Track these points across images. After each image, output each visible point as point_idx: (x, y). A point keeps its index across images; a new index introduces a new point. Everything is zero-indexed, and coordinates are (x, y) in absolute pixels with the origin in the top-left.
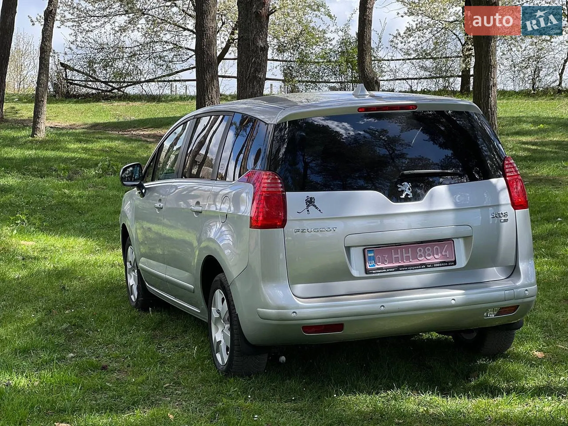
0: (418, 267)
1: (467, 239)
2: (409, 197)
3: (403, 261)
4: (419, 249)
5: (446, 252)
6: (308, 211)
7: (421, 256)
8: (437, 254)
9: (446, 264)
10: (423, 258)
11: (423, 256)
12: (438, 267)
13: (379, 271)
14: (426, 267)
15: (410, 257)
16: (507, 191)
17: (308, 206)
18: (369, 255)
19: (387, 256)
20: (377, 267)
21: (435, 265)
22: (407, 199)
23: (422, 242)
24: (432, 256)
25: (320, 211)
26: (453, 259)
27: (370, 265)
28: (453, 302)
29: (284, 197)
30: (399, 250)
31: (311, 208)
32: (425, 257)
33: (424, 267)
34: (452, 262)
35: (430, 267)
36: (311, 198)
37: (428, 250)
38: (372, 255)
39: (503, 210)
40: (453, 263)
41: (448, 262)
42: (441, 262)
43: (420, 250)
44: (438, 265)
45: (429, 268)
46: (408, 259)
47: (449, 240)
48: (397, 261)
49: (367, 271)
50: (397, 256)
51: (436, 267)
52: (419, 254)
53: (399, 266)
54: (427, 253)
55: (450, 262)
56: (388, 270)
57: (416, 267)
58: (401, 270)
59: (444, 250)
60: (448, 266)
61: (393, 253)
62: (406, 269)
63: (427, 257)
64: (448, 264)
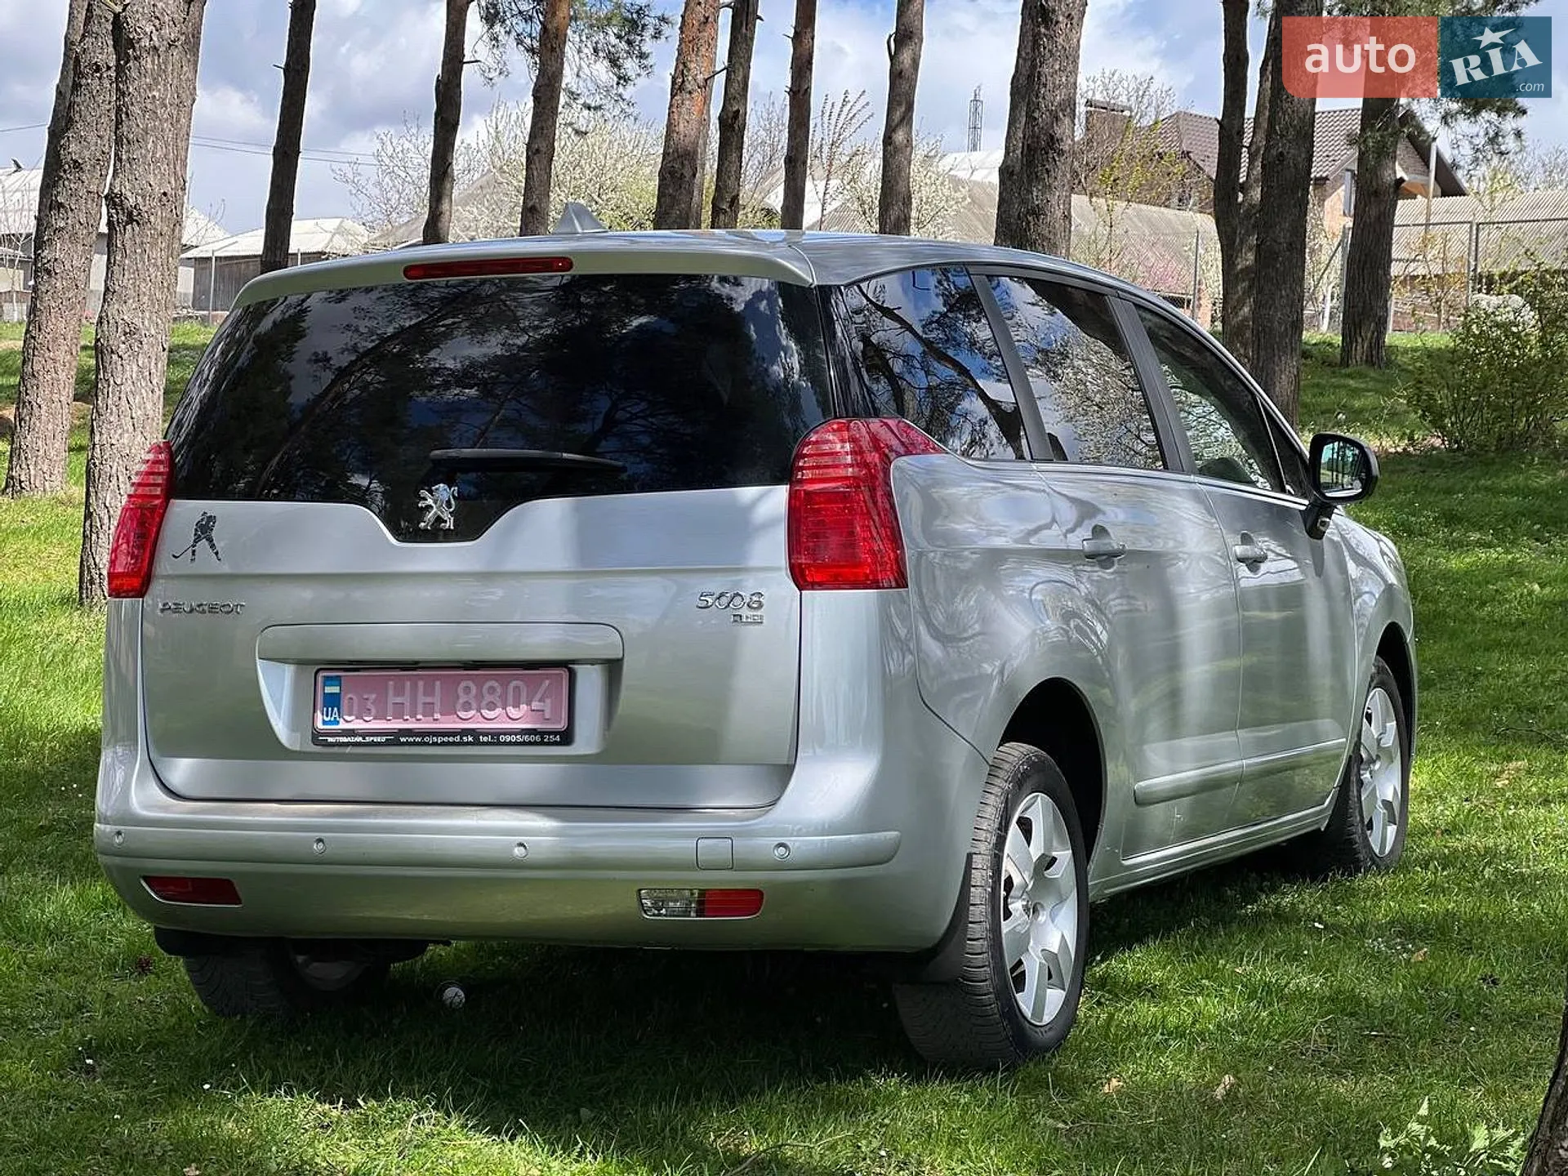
0: (451, 739)
2: (445, 526)
3: (414, 715)
4: (463, 684)
5: (543, 700)
6: (194, 552)
7: (467, 707)
8: (516, 705)
9: (537, 739)
10: (472, 712)
11: (474, 705)
12: (511, 743)
13: (345, 740)
14: (477, 743)
15: (437, 707)
17: (197, 540)
18: (328, 690)
19: (374, 696)
20: (343, 725)
21: (502, 738)
23: (476, 666)
24: (498, 711)
25: (217, 553)
26: (562, 725)
27: (326, 719)
28: (518, 852)
30: (408, 684)
32: (479, 711)
33: (470, 739)
34: (555, 733)
35: (488, 744)
36: (210, 518)
37: (492, 690)
38: (336, 690)
40: (558, 738)
41: (542, 733)
42: (523, 729)
43: (467, 690)
44: (513, 738)
45: (484, 744)
46: (429, 711)
47: (567, 665)
48: (398, 715)
51: (505, 744)
52: (461, 701)
53: (401, 731)
54: (488, 698)
55: (549, 733)
56: (368, 739)
57: (446, 739)
58: (404, 744)
59: (538, 696)
60: (542, 743)
61: (391, 692)
62: (418, 739)
63: (485, 712)
64: (543, 738)
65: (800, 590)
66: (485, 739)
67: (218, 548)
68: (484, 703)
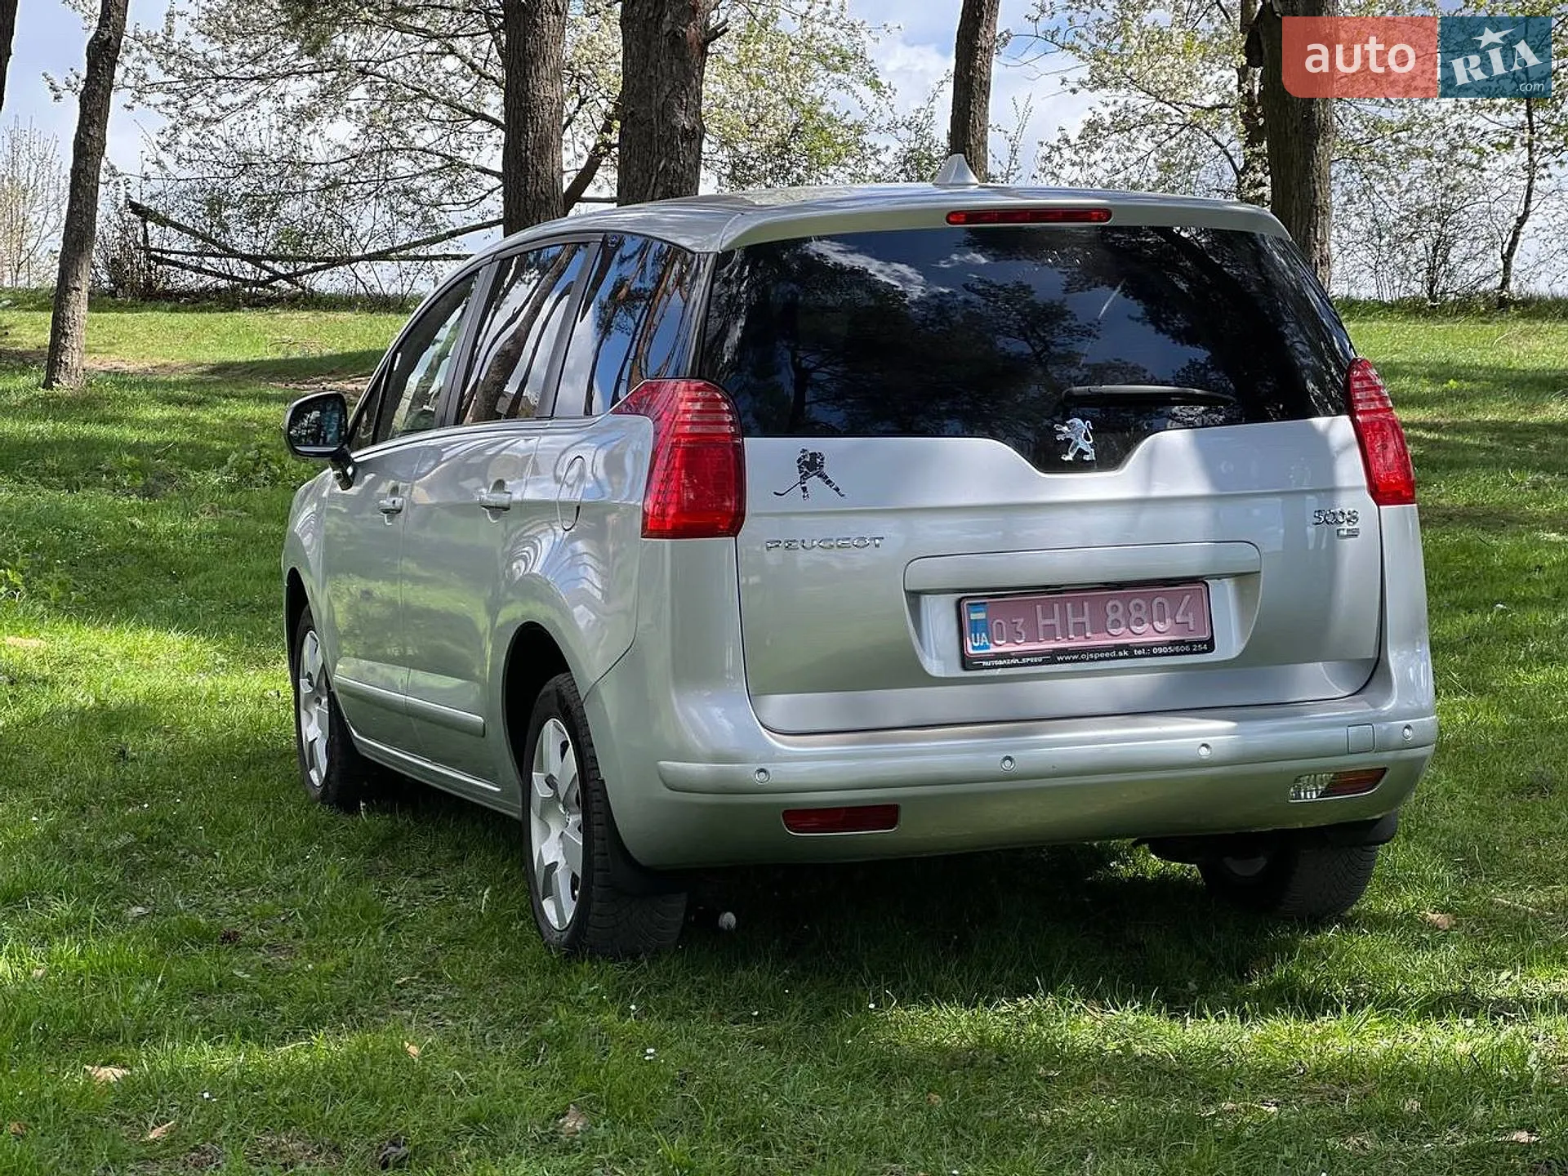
0: (1107, 655)
1: (1244, 578)
2: (1087, 458)
3: (1066, 635)
4: (1110, 604)
5: (1185, 614)
6: (804, 489)
7: (1117, 623)
8: (1162, 620)
9: (1187, 648)
10: (1122, 629)
11: (1123, 622)
12: (1163, 655)
13: (1001, 663)
14: (1131, 656)
15: (1088, 627)
16: (1356, 453)
17: (805, 477)
18: (973, 616)
19: (1021, 620)
20: (994, 650)
21: (1155, 651)
22: (1080, 465)
23: (1120, 585)
24: (1147, 626)
25: (837, 490)
26: (1206, 636)
27: (976, 645)
28: (1204, 751)
29: (739, 451)
30: (1056, 606)
31: (814, 482)
32: (1128, 627)
33: (1126, 653)
34: (1202, 642)
35: (1142, 656)
36: (813, 455)
37: (1138, 607)
38: (982, 616)
39: (1345, 503)
40: (1205, 647)
41: (1191, 644)
42: (1171, 641)
43: (1115, 608)
44: (1161, 650)
45: (1138, 656)
46: (1080, 630)
47: (1204, 581)
48: (1051, 635)
49: (966, 662)
50: (1048, 622)
51: (1158, 655)
52: (1110, 619)
53: (1055, 650)
54: (1135, 614)
55: (1197, 643)
56: (1024, 661)
57: (1102, 655)
58: (1061, 662)
59: (1181, 612)
60: (1191, 653)
61: (1040, 615)
62: (1075, 657)
63: (1133, 628)
64: (1191, 648)
65: (1378, 505)
66: (1139, 652)
67: (837, 485)
68: (1132, 619)
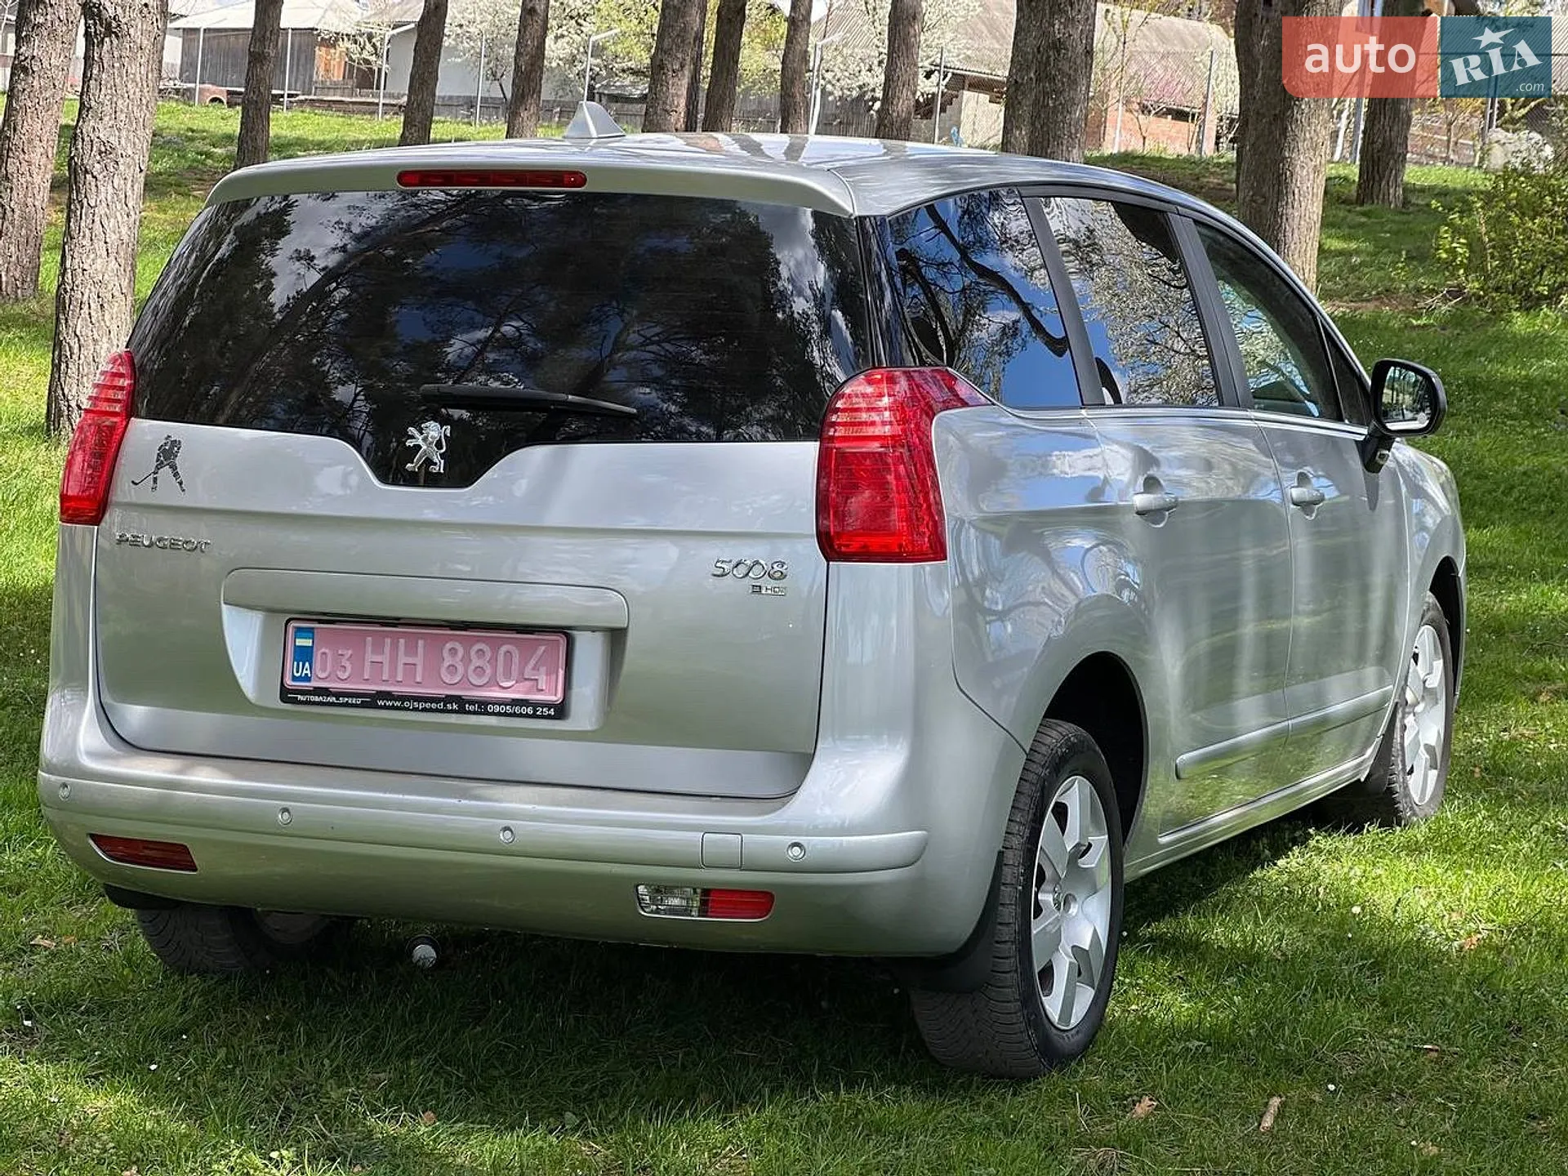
0: (434, 706)
1: (616, 637)
2: (434, 469)
3: (393, 677)
4: (449, 646)
6: (155, 480)
7: (452, 670)
8: (507, 673)
9: (530, 711)
10: (458, 677)
11: (460, 670)
12: (499, 714)
13: (317, 699)
14: (462, 711)
15: (419, 669)
17: (159, 466)
18: (300, 642)
19: (350, 652)
20: (314, 683)
21: (490, 708)
24: (487, 677)
25: (181, 483)
26: (557, 698)
27: (297, 675)
30: (388, 641)
31: (164, 473)
32: (465, 675)
33: (455, 707)
34: (549, 706)
35: (475, 713)
36: (173, 443)
37: (481, 654)
38: (308, 643)
40: (552, 712)
41: (536, 705)
42: (513, 700)
43: (453, 651)
44: (497, 709)
45: (469, 712)
46: (410, 672)
47: (565, 632)
48: (376, 675)
49: (286, 695)
51: (494, 714)
52: (446, 664)
53: (379, 692)
54: (476, 662)
55: (543, 706)
56: (342, 700)
57: (428, 705)
58: (381, 707)
59: (532, 662)
60: (534, 716)
61: (369, 648)
62: (398, 704)
63: (473, 678)
64: (535, 711)
65: (828, 561)
66: (471, 708)
67: (182, 478)
68: (472, 667)
